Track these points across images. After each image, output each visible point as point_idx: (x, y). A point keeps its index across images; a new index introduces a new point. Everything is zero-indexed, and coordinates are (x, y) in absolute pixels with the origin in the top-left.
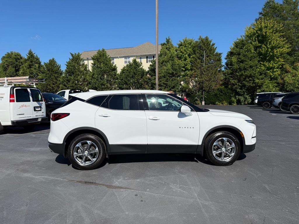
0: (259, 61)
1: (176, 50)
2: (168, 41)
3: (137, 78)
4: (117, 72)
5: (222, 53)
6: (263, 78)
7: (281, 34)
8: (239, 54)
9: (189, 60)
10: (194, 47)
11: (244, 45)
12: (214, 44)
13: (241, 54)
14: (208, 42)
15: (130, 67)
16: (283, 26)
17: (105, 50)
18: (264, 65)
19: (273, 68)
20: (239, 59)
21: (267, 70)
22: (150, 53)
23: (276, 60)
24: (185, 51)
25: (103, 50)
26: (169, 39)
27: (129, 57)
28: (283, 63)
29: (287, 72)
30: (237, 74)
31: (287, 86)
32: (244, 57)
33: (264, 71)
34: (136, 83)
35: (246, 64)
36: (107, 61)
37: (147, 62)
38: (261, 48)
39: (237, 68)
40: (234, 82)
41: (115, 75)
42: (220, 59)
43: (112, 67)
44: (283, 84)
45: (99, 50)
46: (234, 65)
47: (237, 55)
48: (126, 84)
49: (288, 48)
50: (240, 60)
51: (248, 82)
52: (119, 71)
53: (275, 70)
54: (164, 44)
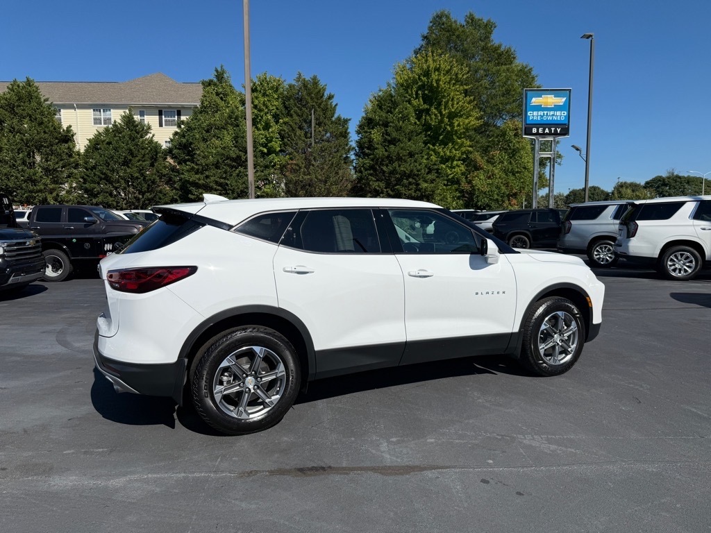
0: (425, 143)
1: (240, 100)
2: (220, 76)
3: (141, 165)
4: (74, 147)
5: (350, 120)
6: (434, 180)
7: (466, 87)
8: (386, 125)
9: (275, 128)
10: (285, 99)
11: (395, 104)
12: (333, 97)
13: (391, 124)
14: (320, 91)
15: (115, 136)
16: (468, 72)
17: (36, 84)
18: (434, 150)
19: (451, 159)
20: (387, 135)
21: (441, 163)
22: (169, 102)
23: (457, 143)
24: (264, 104)
25: (29, 83)
26: (223, 72)
27: (107, 107)
28: (470, 149)
29: (477, 168)
30: (385, 168)
31: (477, 197)
32: (397, 131)
33: (435, 164)
34: (137, 178)
35: (402, 149)
36: (42, 113)
37: (161, 125)
38: (429, 115)
39: (383, 155)
40: (379, 186)
41: (70, 156)
42: (346, 132)
43: (60, 133)
44: (471, 194)
45: (15, 81)
46: (377, 149)
47: (382, 125)
48: (108, 180)
49: (477, 119)
50: (389, 138)
51: (406, 186)
52: (81, 144)
53: (455, 163)
54: (210, 83)
